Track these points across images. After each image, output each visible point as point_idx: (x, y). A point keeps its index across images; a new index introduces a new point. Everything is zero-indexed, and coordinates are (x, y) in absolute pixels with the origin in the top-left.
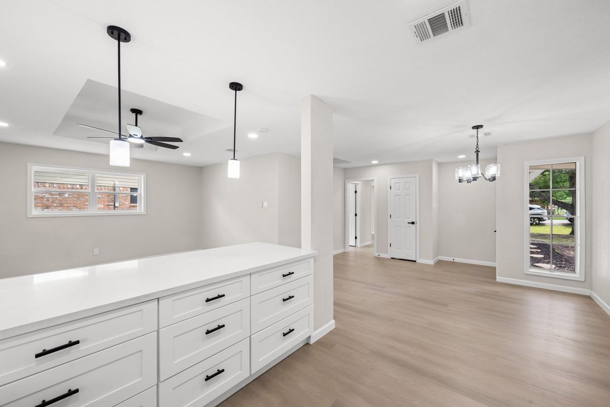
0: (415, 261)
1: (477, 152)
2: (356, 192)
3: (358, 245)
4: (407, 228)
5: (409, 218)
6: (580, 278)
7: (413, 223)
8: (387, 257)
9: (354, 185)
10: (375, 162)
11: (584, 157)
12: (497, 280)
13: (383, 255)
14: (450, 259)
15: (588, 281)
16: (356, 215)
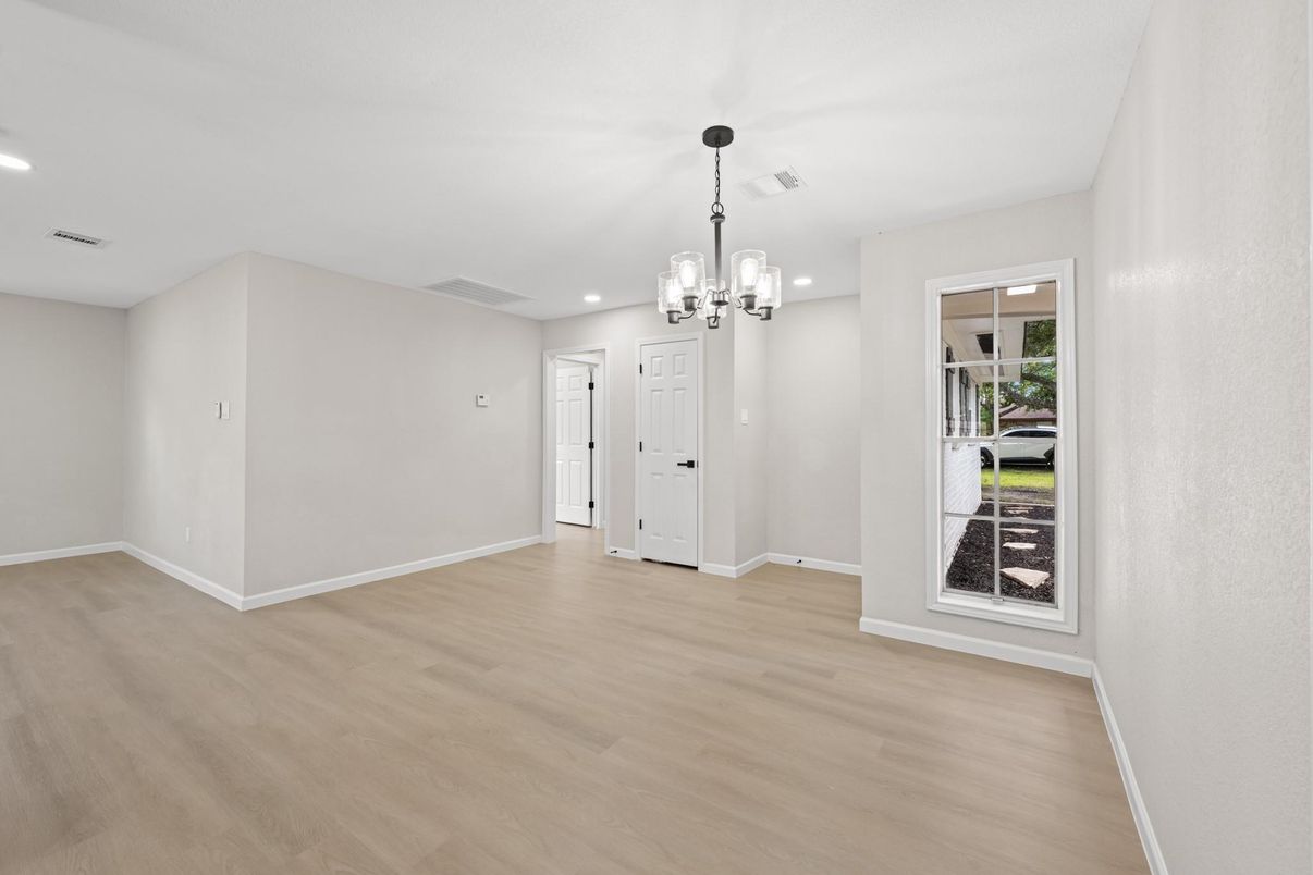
0: (696, 568)
1: (718, 218)
2: (591, 386)
3: (597, 523)
4: (679, 478)
5: (682, 452)
6: (1065, 623)
7: (690, 464)
8: (632, 558)
9: (587, 367)
10: (592, 299)
11: (1072, 261)
12: (863, 628)
13: (624, 553)
14: (791, 560)
15: (1082, 635)
16: (591, 445)
